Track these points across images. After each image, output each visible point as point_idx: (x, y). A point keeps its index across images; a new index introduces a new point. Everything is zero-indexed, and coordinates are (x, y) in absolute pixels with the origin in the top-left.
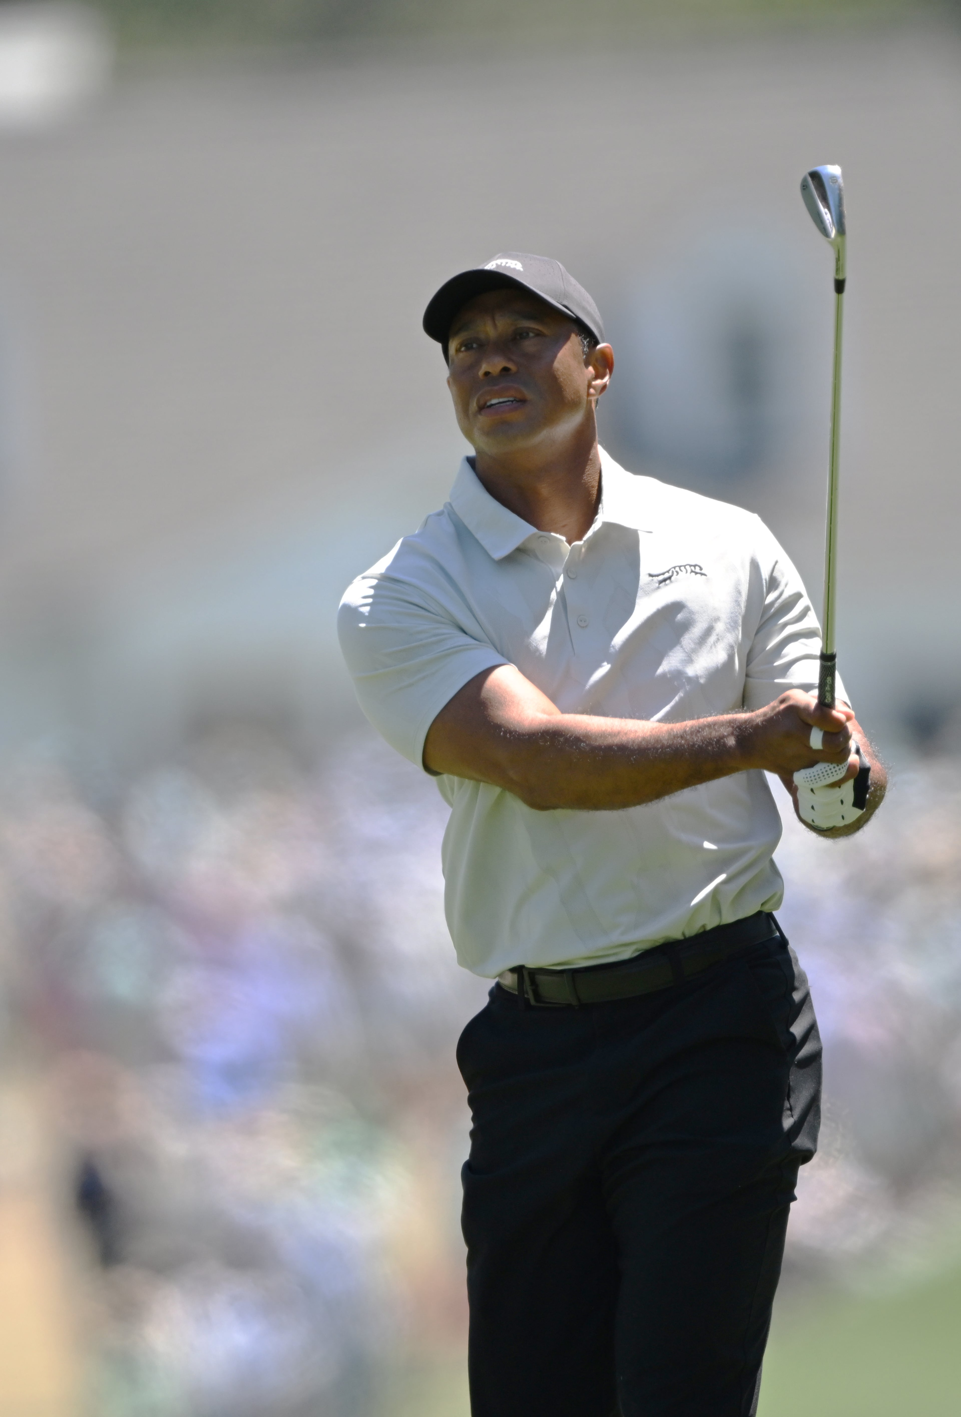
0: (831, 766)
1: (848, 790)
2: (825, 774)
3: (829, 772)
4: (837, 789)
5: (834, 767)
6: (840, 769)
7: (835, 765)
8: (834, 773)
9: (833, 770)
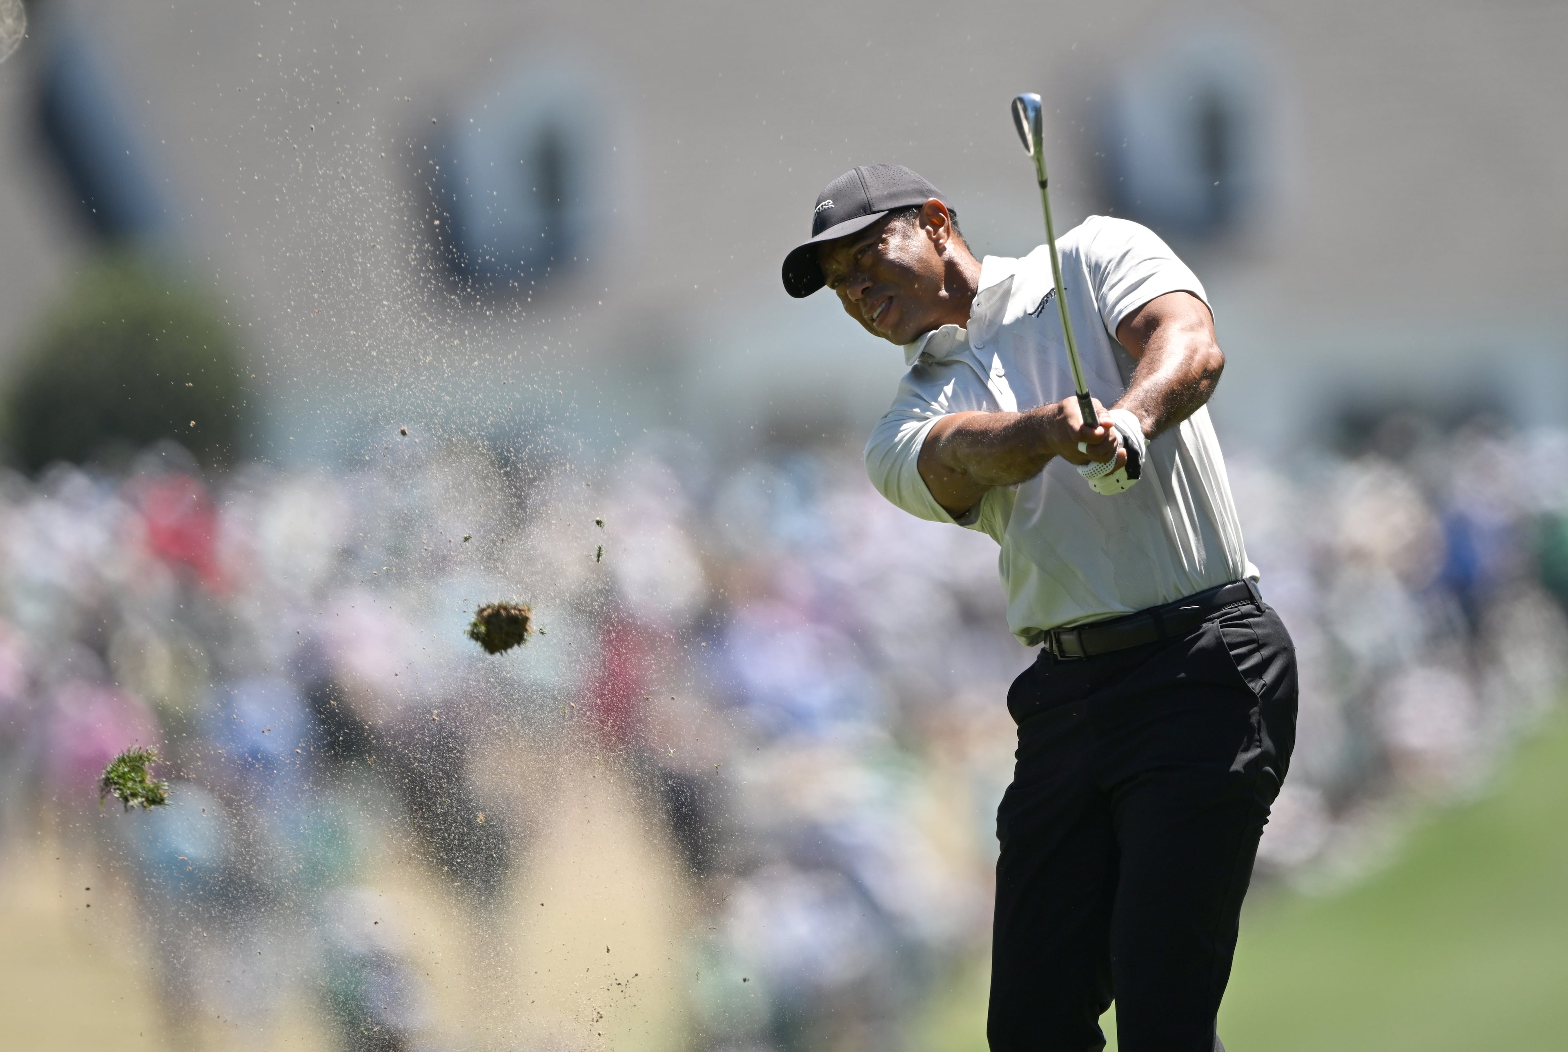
0: (1100, 466)
1: (1122, 473)
2: (1096, 472)
3: (1099, 470)
4: (1111, 475)
5: (1102, 466)
6: (1107, 467)
7: (1103, 464)
8: (1103, 470)
9: (1102, 468)
